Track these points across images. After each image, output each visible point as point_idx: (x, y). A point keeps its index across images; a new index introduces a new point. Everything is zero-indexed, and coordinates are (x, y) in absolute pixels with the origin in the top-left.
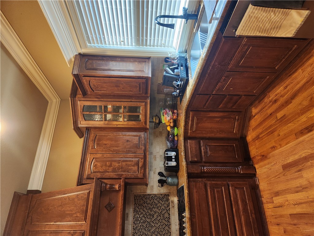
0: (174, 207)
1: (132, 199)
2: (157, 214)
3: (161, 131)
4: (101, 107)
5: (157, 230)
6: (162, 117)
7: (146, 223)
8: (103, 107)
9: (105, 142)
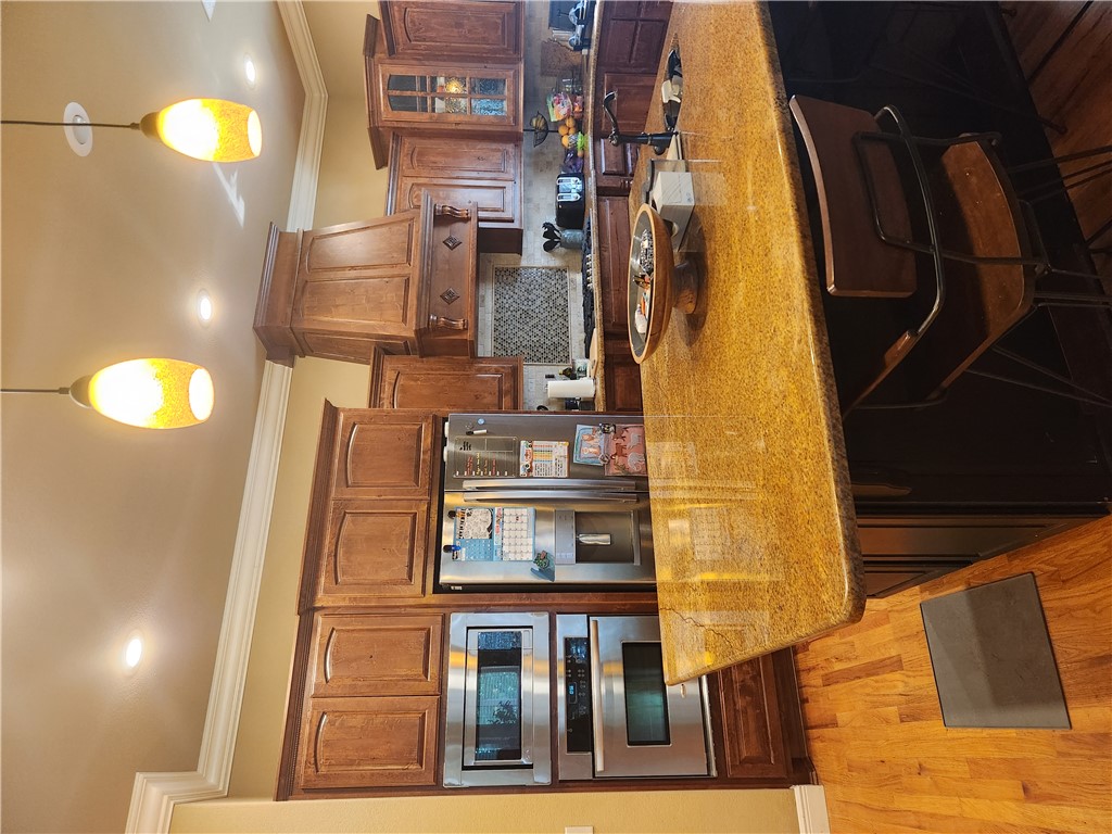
0: (575, 289)
1: (491, 273)
2: (542, 299)
3: (551, 159)
4: (423, 79)
5: (542, 323)
6: (551, 109)
7: (521, 312)
8: (428, 81)
9: (433, 159)
